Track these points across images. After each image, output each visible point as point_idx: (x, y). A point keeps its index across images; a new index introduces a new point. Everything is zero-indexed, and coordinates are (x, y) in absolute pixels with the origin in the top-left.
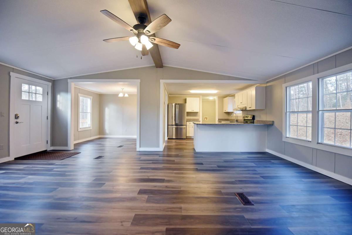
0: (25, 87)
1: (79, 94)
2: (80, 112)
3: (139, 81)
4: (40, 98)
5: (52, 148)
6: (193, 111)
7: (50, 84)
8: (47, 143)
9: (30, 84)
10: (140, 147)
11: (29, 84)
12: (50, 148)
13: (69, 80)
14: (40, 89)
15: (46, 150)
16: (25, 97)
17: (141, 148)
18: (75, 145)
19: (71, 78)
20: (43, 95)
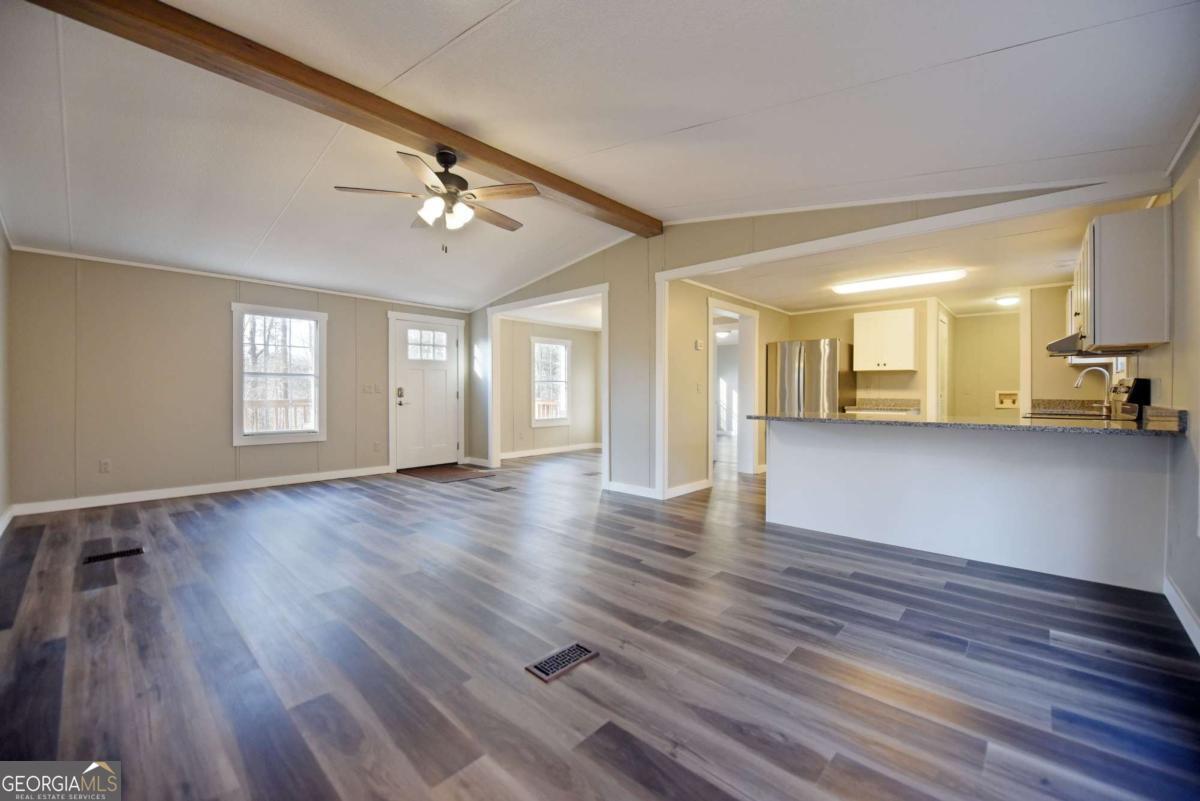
0: (413, 335)
1: (533, 339)
2: (536, 379)
3: (606, 286)
4: (442, 355)
5: (468, 460)
6: (882, 368)
7: (462, 323)
8: (458, 448)
9: (421, 327)
10: (610, 480)
11: (421, 329)
12: (464, 460)
13: (489, 310)
14: (442, 337)
15: (456, 464)
16: (413, 354)
17: (612, 483)
18: (505, 463)
19: (492, 305)
20: (448, 347)
